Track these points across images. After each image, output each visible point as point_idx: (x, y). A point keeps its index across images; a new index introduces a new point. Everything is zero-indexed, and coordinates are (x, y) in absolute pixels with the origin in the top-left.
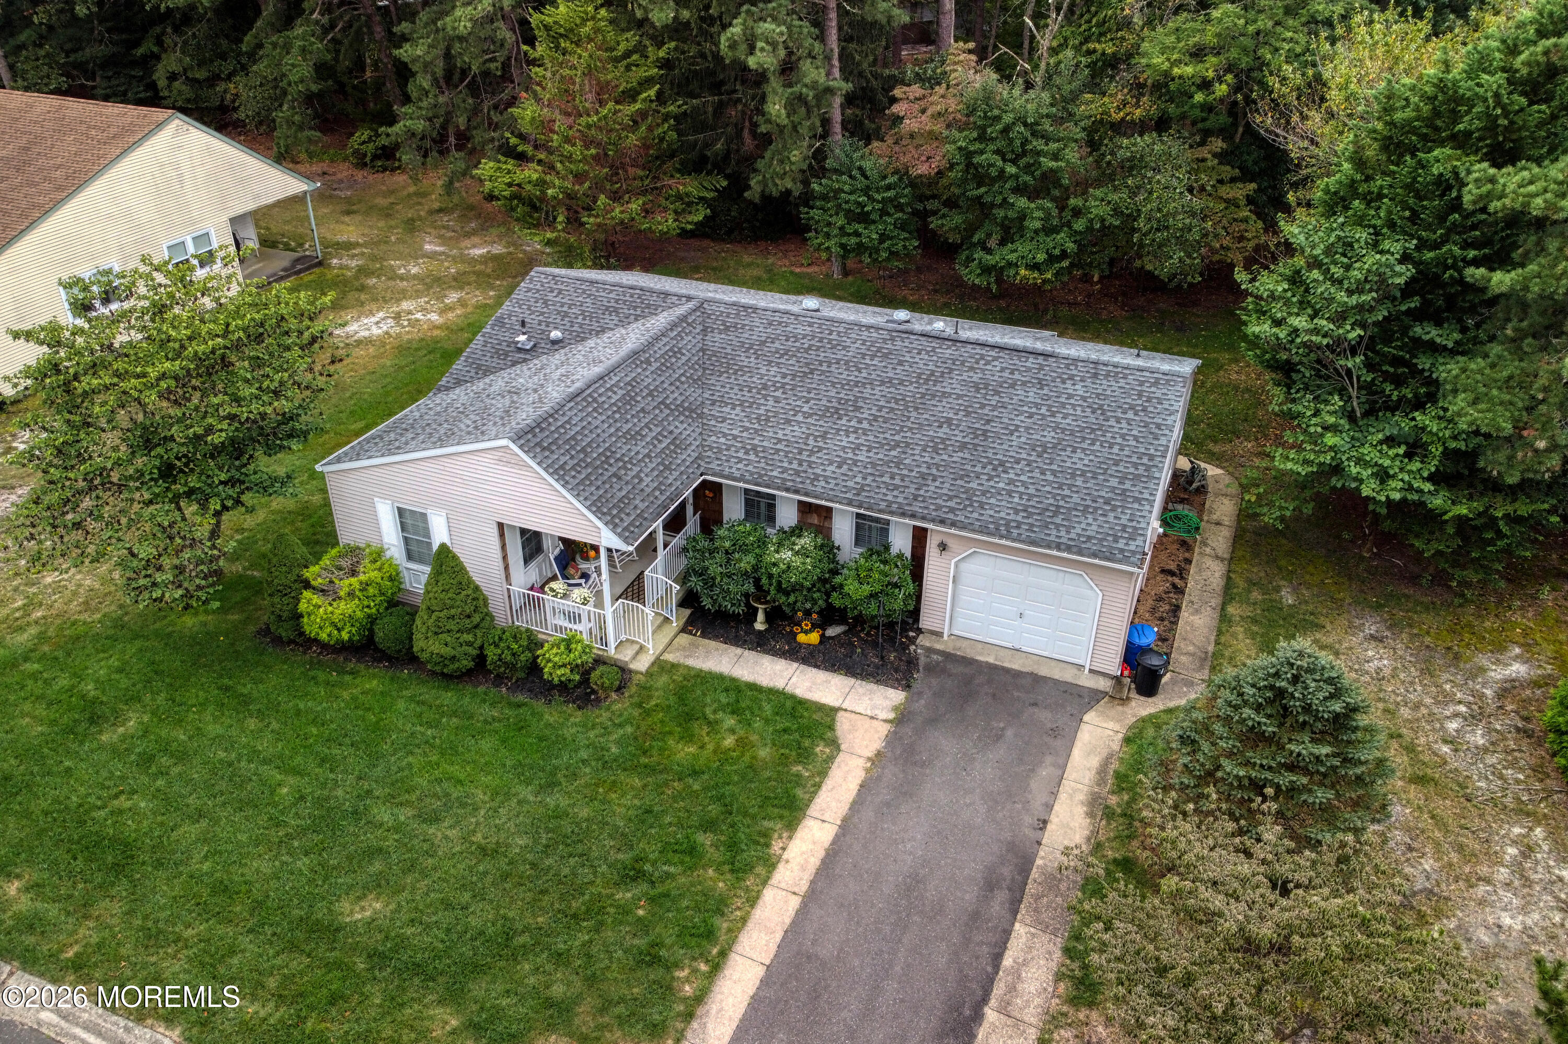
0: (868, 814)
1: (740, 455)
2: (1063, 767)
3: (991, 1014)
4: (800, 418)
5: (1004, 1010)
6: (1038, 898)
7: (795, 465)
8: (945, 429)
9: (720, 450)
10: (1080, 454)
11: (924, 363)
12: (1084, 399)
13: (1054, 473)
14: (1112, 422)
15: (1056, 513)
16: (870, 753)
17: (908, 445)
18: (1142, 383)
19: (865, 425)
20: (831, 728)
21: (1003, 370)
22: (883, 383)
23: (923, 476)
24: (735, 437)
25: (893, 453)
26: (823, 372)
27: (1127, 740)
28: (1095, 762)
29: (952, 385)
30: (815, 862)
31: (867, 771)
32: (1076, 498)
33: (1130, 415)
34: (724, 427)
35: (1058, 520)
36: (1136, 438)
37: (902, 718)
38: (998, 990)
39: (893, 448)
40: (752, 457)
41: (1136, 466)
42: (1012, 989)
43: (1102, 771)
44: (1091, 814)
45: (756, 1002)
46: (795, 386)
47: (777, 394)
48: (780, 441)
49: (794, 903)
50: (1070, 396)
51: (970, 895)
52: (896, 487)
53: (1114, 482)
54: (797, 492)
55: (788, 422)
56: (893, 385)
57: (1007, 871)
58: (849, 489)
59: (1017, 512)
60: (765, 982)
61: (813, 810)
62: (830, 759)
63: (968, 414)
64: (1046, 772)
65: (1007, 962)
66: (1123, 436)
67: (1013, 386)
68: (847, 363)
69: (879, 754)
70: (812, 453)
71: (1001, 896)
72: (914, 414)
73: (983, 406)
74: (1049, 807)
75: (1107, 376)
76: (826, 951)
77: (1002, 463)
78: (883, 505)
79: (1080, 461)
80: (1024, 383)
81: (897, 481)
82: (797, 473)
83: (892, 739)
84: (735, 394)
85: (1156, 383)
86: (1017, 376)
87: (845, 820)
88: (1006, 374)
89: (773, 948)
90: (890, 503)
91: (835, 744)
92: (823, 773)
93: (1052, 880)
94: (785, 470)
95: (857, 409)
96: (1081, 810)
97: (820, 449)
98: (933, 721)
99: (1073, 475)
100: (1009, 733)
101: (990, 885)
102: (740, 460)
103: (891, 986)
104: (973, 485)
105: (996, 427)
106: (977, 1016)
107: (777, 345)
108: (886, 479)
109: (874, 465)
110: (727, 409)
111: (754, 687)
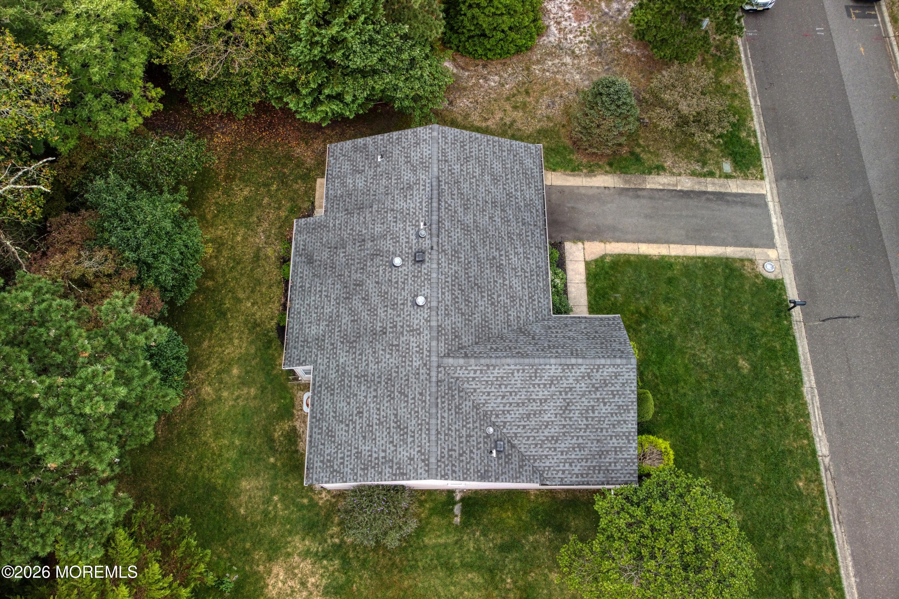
0: (629, 236)
1: (536, 302)
2: (578, 187)
3: (679, 188)
4: (507, 282)
5: (676, 185)
6: (635, 184)
7: (535, 277)
8: (496, 218)
9: (536, 313)
10: (494, 166)
11: (457, 234)
12: (461, 165)
13: (506, 175)
14: (473, 154)
15: (526, 174)
16: (602, 245)
17: (508, 233)
18: (446, 143)
19: (503, 253)
20: (596, 261)
21: (452, 199)
22: (475, 250)
23: (523, 224)
24: (527, 308)
25: (515, 238)
26: (475, 279)
27: (554, 170)
28: (571, 178)
29: (469, 219)
30: (655, 246)
31: (610, 242)
32: (517, 167)
33: (467, 147)
34: (523, 315)
35: (529, 173)
36: (479, 146)
37: (578, 239)
38: (671, 188)
39: (512, 239)
40: (536, 297)
41: (494, 146)
42: (669, 185)
43: (574, 176)
44: (595, 176)
45: (707, 244)
46: (488, 290)
47: (495, 296)
48: (523, 288)
49: (672, 246)
50: (462, 170)
51: (644, 201)
52: (532, 234)
53: (505, 154)
54: (547, 273)
55: (511, 287)
56: (475, 245)
57: (631, 193)
58: (539, 252)
59: (530, 187)
60: (700, 244)
61: (636, 252)
62: (611, 255)
63: (484, 210)
64: (583, 191)
65: (661, 187)
66: (479, 150)
67: (462, 194)
68: (466, 269)
69: (601, 241)
70: (525, 272)
71: (639, 193)
72: (490, 233)
73: (477, 205)
74: (598, 188)
75: (445, 156)
76: (683, 232)
77: (507, 195)
78: (543, 237)
79: (497, 166)
80: (458, 189)
81: (529, 234)
82: (538, 275)
83: (591, 239)
84: (501, 317)
85: (446, 138)
86: (455, 192)
87: (634, 242)
88: (455, 197)
89: (689, 246)
90: (541, 235)
91: (603, 257)
92: (619, 255)
93: (626, 182)
94: (538, 281)
95: (494, 258)
96: (594, 179)
97: (522, 269)
98: (575, 230)
99: (506, 168)
100: (569, 205)
101: (638, 197)
102: (539, 302)
103: (684, 213)
104: (522, 204)
105: (489, 198)
106: (681, 191)
107: (462, 306)
108: (529, 238)
109: (524, 245)
110: (511, 318)
111: (589, 293)
